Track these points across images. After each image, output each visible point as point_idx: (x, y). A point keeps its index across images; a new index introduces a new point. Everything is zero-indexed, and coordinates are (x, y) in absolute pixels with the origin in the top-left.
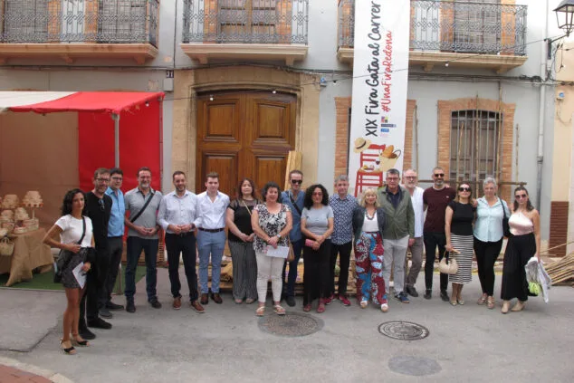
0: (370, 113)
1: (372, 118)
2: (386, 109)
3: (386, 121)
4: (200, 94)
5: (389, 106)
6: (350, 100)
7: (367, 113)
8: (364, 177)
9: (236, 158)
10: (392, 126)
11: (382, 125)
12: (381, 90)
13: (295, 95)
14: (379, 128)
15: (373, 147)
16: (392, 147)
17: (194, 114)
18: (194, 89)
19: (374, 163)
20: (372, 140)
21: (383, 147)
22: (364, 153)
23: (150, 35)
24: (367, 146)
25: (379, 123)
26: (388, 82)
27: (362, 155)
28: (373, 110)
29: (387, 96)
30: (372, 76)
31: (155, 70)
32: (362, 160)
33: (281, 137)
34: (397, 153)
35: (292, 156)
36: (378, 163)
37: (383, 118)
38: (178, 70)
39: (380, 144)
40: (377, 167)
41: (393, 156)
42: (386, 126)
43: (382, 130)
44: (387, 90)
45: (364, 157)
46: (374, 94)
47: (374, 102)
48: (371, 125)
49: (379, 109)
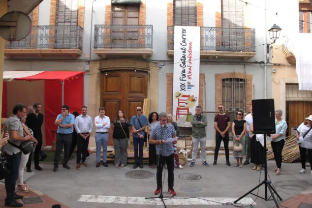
0: (182, 80)
1: (183, 82)
2: (189, 78)
3: (190, 84)
4: (102, 72)
5: (191, 77)
6: (173, 74)
7: (180, 80)
8: (180, 110)
9: (119, 102)
10: (193, 86)
11: (188, 86)
12: (187, 69)
13: (147, 72)
14: (187, 87)
16: (193, 96)
17: (99, 81)
18: (100, 69)
19: (185, 104)
20: (184, 93)
21: (189, 96)
23: (79, 45)
24: (181, 95)
25: (186, 85)
26: (190, 65)
27: (179, 100)
28: (184, 79)
29: (190, 72)
30: (183, 63)
31: (81, 61)
32: (179, 102)
33: (141, 92)
34: (196, 99)
35: (145, 101)
36: (186, 104)
37: (188, 82)
38: (92, 61)
39: (187, 95)
40: (186, 106)
41: (194, 100)
42: (190, 86)
43: (188, 88)
44: (190, 69)
45: (180, 101)
46: (184, 71)
47: (184, 75)
48: (183, 86)
49: (186, 78)
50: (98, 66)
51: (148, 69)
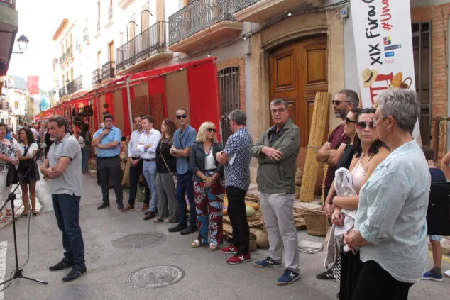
0: (372, 36)
1: (373, 42)
2: (387, 27)
3: (389, 42)
5: (390, 22)
7: (368, 37)
9: (294, 104)
10: (396, 47)
11: (386, 49)
12: (378, 4)
14: (383, 52)
15: (380, 78)
16: (400, 75)
18: (262, 48)
21: (390, 77)
22: (373, 87)
24: (374, 77)
25: (381, 47)
27: (372, 89)
28: (374, 32)
29: (386, 10)
32: (373, 96)
34: (408, 82)
37: (385, 39)
38: (253, 36)
39: (386, 73)
41: (404, 86)
42: (391, 48)
43: (387, 55)
44: (385, 2)
45: (374, 92)
46: (372, 13)
47: (374, 22)
48: (375, 51)
49: (379, 30)
50: (259, 42)
51: (325, 27)
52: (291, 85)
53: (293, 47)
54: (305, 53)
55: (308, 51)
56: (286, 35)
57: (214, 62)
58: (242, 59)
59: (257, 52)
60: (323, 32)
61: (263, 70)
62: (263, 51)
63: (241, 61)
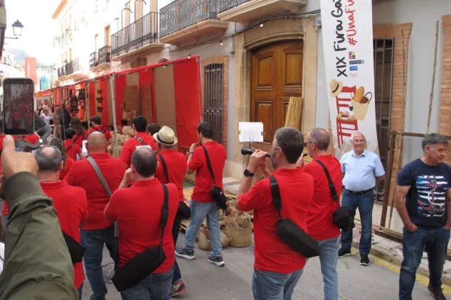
0: (339, 50)
1: (341, 55)
2: (352, 42)
3: (354, 57)
5: (354, 38)
7: (336, 50)
8: (343, 125)
9: (273, 104)
10: (360, 62)
11: (351, 63)
12: (345, 19)
14: (348, 66)
15: (346, 90)
16: (362, 89)
18: (245, 47)
19: (348, 109)
20: (346, 82)
21: (353, 90)
22: (339, 97)
24: (340, 88)
25: (347, 60)
26: (351, 8)
27: (338, 99)
28: (342, 46)
29: (352, 26)
30: (336, 6)
32: (339, 106)
34: (368, 96)
36: (351, 108)
37: (350, 53)
38: (237, 35)
39: (351, 86)
40: (351, 113)
41: (364, 100)
42: (355, 62)
43: (351, 69)
44: (351, 18)
45: (340, 102)
46: (339, 27)
47: (341, 36)
48: (341, 64)
49: (345, 44)
50: (242, 42)
51: (301, 33)
52: (270, 85)
53: (272, 49)
54: (284, 55)
55: (286, 54)
56: (267, 37)
57: (197, 60)
58: (226, 57)
59: (240, 51)
60: (300, 38)
61: (245, 69)
62: (245, 50)
63: (226, 59)
